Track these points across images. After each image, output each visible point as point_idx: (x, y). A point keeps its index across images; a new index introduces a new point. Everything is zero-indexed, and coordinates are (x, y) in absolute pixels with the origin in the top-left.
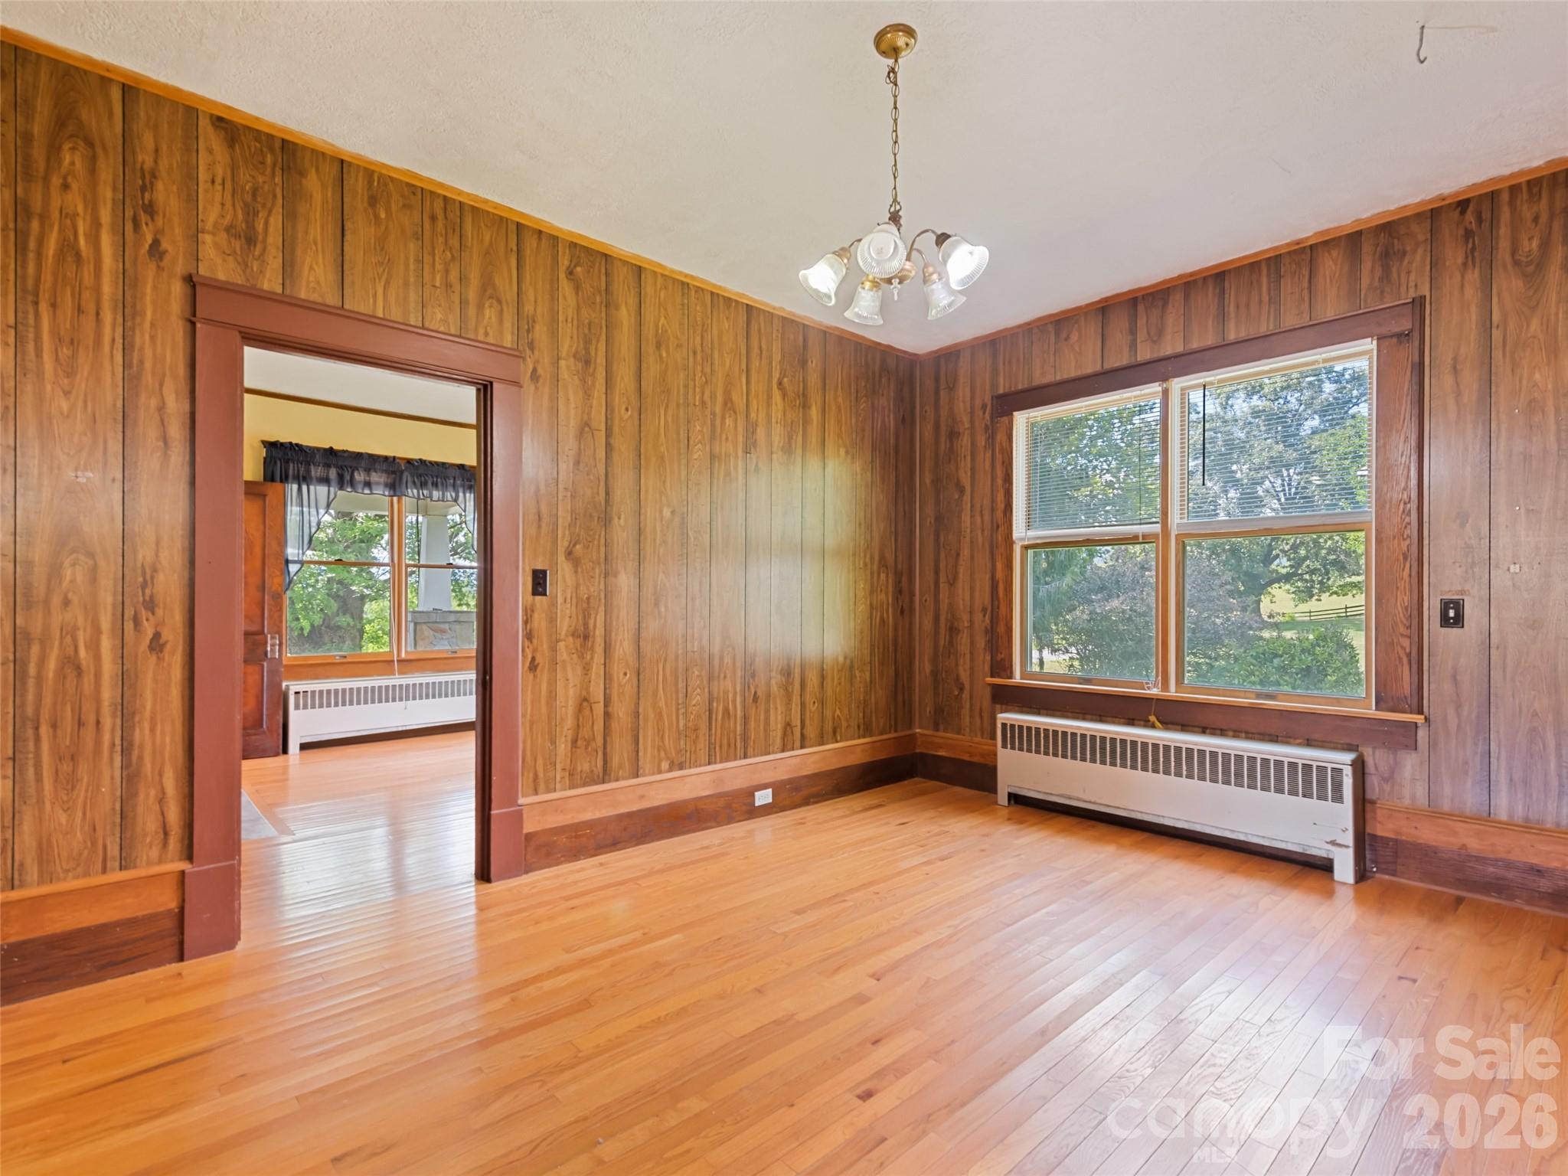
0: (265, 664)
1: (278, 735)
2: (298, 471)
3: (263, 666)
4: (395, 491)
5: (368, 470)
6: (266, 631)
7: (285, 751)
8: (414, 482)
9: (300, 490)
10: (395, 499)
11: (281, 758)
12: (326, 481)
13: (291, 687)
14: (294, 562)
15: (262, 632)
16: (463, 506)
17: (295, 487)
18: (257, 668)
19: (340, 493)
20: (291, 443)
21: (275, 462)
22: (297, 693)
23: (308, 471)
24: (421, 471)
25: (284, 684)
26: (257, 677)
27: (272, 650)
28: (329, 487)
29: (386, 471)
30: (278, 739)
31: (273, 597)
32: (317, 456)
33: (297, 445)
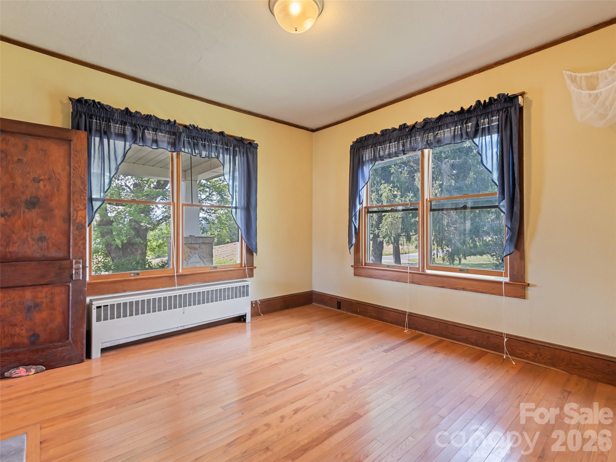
0: (71, 285)
1: (83, 345)
2: (100, 125)
3: (69, 286)
4: (175, 148)
5: (155, 130)
6: (71, 257)
7: (89, 356)
8: (189, 143)
9: (101, 142)
10: (175, 154)
11: (86, 363)
12: (122, 136)
13: (94, 303)
14: (97, 200)
15: (69, 258)
16: (222, 161)
17: (97, 139)
18: (63, 289)
19: (134, 146)
20: (94, 101)
21: (81, 116)
22: (99, 307)
23: (109, 127)
24: (194, 134)
25: (88, 299)
26: (64, 296)
27: (77, 273)
28: (125, 141)
29: (169, 132)
30: (82, 349)
31: (77, 228)
32: (116, 114)
33: (99, 103)
